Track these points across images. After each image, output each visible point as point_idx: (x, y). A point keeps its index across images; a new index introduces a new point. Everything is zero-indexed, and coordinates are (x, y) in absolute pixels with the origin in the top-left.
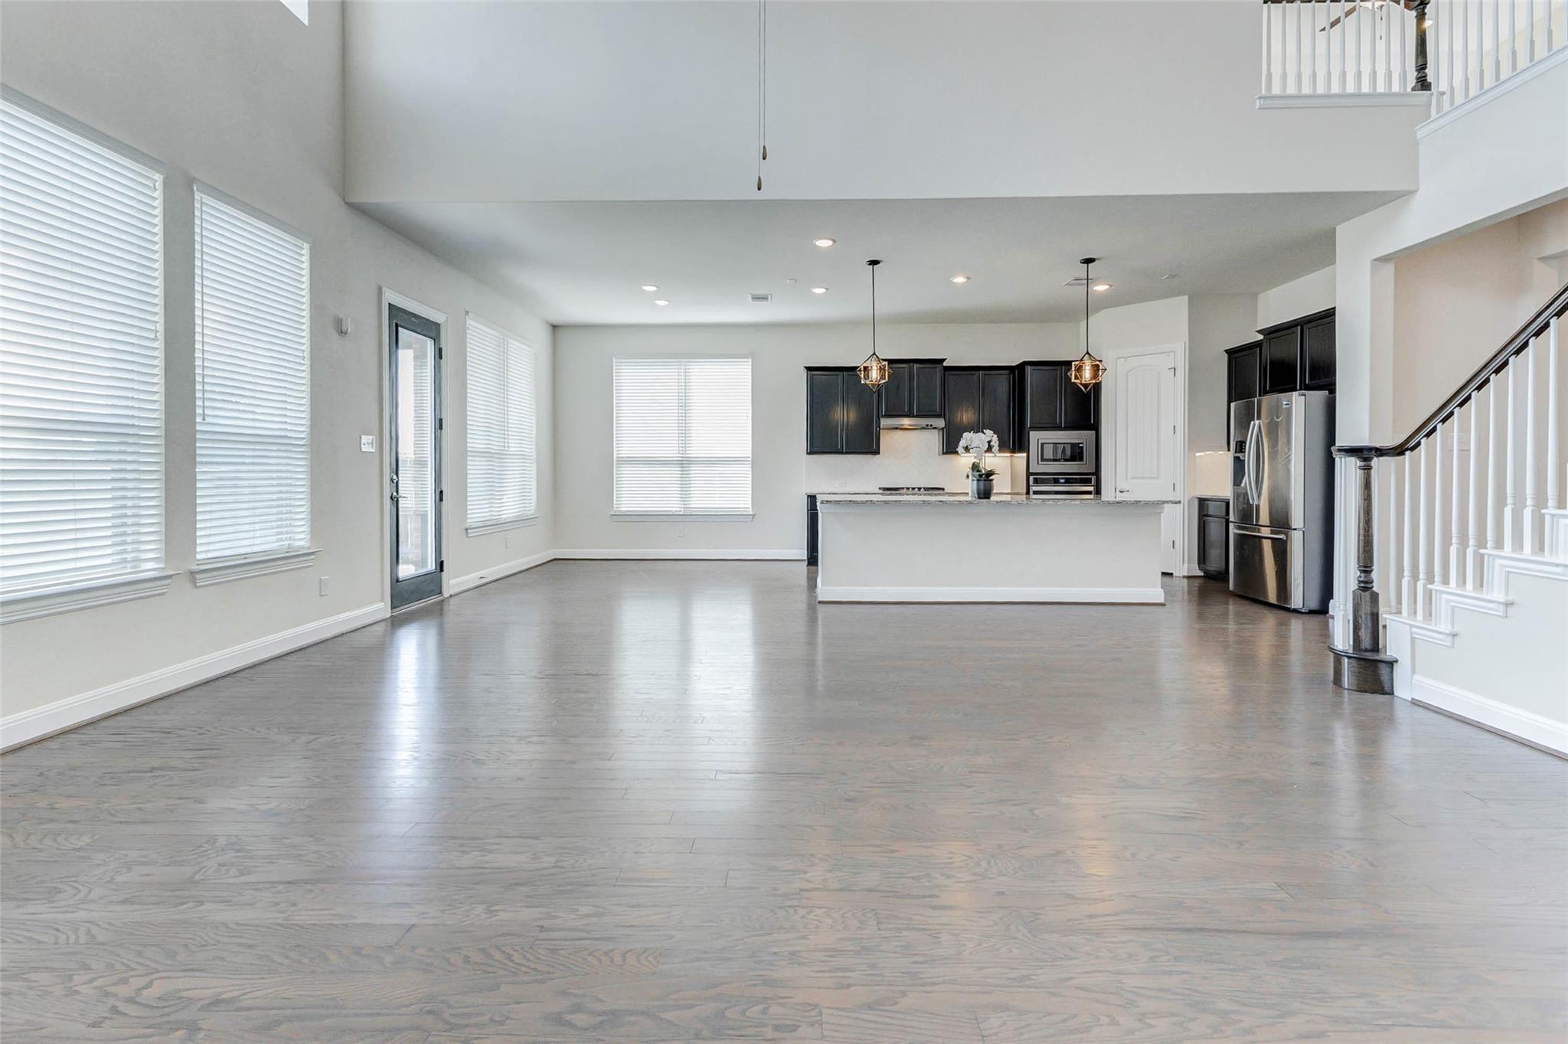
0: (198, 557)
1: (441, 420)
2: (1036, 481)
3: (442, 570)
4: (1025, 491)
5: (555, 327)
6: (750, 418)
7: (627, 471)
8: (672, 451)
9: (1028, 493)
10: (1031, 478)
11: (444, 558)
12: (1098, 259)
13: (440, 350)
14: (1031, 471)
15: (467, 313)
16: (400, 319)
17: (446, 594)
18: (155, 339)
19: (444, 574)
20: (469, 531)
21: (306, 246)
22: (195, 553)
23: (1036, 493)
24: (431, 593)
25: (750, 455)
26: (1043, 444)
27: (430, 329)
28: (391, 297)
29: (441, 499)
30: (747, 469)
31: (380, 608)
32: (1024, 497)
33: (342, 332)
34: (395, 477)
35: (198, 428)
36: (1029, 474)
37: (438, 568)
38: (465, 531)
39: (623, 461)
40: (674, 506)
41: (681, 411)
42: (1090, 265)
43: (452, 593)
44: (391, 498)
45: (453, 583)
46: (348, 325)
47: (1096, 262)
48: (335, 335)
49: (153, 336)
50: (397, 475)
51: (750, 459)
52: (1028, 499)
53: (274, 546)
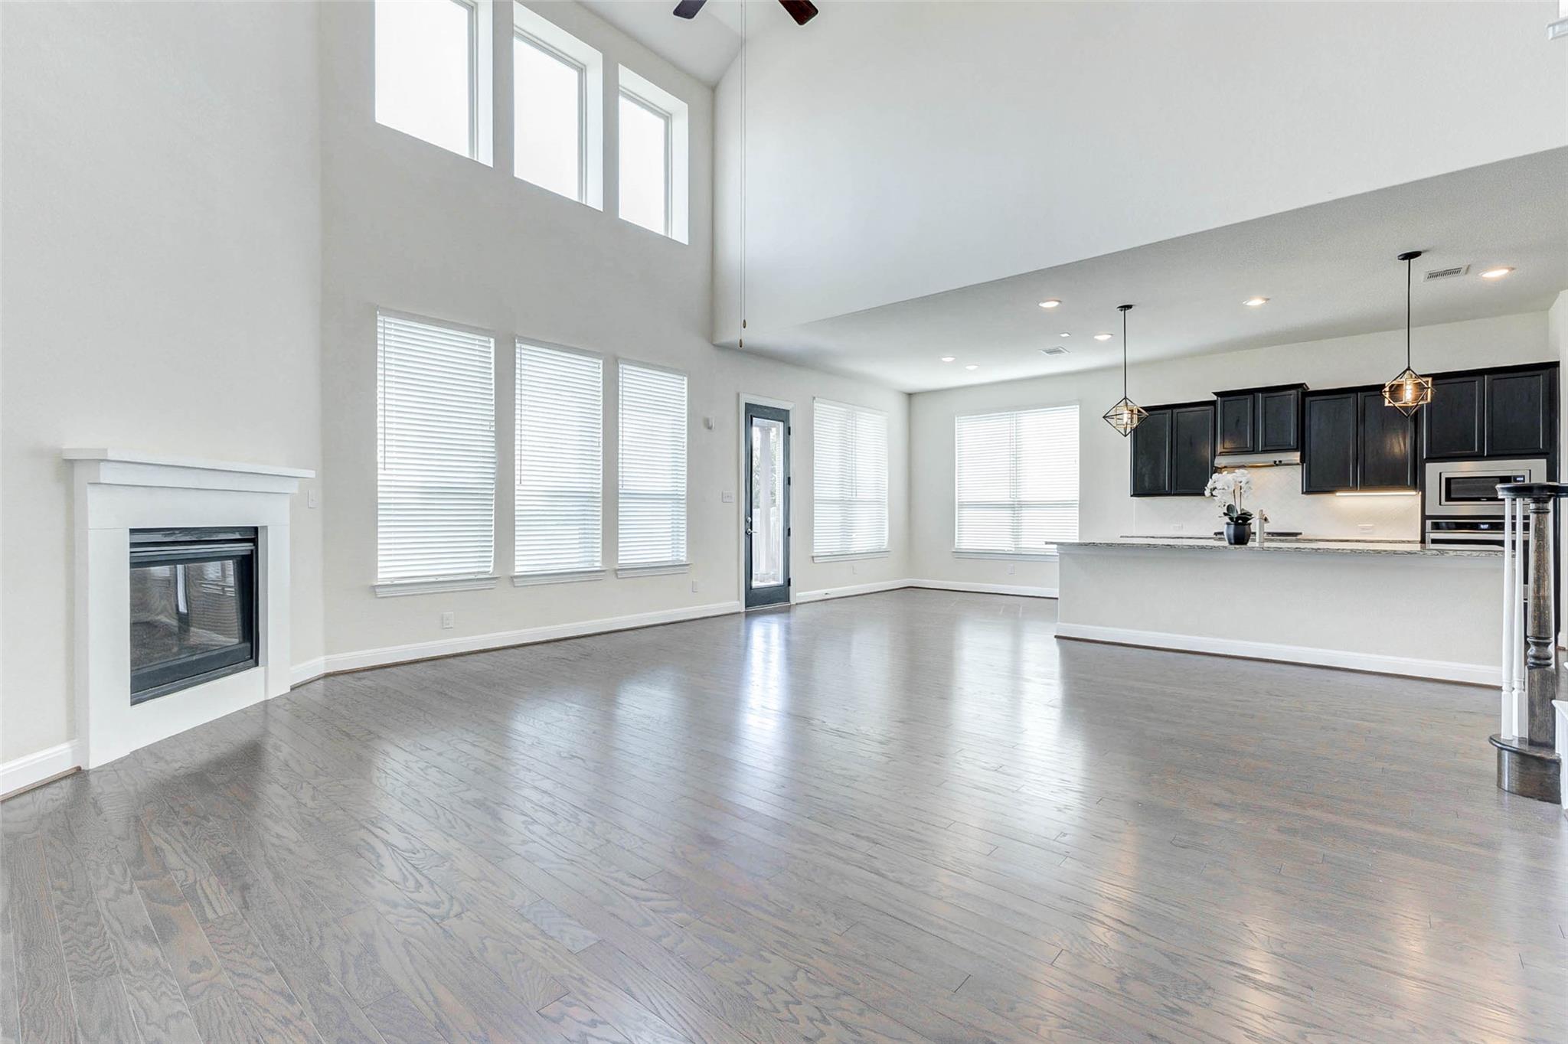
0: (620, 562)
1: (789, 478)
2: (1437, 527)
3: (789, 584)
4: (1419, 539)
5: (910, 395)
6: (1078, 462)
7: (966, 512)
8: (1002, 495)
9: (1423, 541)
10: (1429, 523)
11: (791, 576)
12: (1425, 251)
13: (789, 428)
14: (1427, 514)
15: (814, 398)
16: (753, 411)
17: (793, 601)
18: (599, 446)
19: (791, 588)
20: (815, 559)
21: (685, 378)
22: (617, 560)
23: (1434, 541)
24: (780, 600)
25: (1078, 499)
26: (1448, 480)
27: (781, 415)
28: (746, 398)
29: (789, 534)
30: (1075, 512)
31: (739, 605)
32: (1417, 547)
33: (710, 428)
34: (749, 518)
35: (620, 491)
36: (1424, 518)
37: (787, 583)
38: (811, 559)
39: (962, 506)
40: (1005, 544)
41: (1012, 459)
42: (1412, 260)
43: (798, 601)
44: (746, 532)
45: (797, 595)
46: (713, 423)
47: (1422, 255)
48: (706, 430)
49: (597, 445)
50: (751, 517)
51: (1078, 502)
52: (1423, 548)
53: (670, 559)
